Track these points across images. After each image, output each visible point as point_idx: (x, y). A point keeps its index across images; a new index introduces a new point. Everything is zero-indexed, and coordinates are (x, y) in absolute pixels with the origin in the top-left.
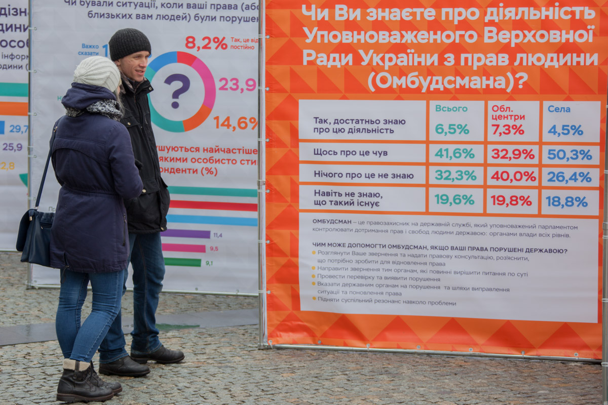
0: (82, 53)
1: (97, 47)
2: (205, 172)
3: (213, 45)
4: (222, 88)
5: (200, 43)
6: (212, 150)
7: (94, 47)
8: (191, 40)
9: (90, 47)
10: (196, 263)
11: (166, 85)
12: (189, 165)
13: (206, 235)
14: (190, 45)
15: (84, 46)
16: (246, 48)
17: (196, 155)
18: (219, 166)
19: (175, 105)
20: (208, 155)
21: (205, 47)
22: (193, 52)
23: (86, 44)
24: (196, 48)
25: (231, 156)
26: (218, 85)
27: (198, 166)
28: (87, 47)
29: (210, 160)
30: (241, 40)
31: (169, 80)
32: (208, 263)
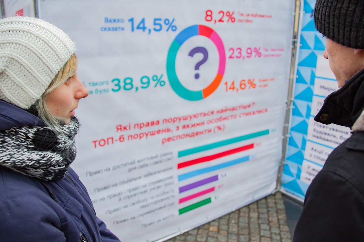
0: (105, 29)
1: (123, 21)
2: (216, 129)
3: (226, 18)
4: (231, 57)
5: (216, 16)
6: (222, 111)
7: (118, 21)
8: (209, 13)
9: (115, 21)
10: (208, 201)
11: (190, 58)
12: (206, 127)
13: (215, 178)
14: (209, 18)
15: (107, 20)
16: (248, 21)
17: (211, 117)
18: (225, 122)
19: (197, 76)
20: (219, 115)
21: (220, 21)
22: (210, 25)
23: (110, 17)
24: (213, 22)
25: (234, 113)
26: (228, 54)
27: (212, 126)
28: (110, 21)
29: (220, 119)
30: (245, 14)
31: (192, 53)
32: (215, 198)
